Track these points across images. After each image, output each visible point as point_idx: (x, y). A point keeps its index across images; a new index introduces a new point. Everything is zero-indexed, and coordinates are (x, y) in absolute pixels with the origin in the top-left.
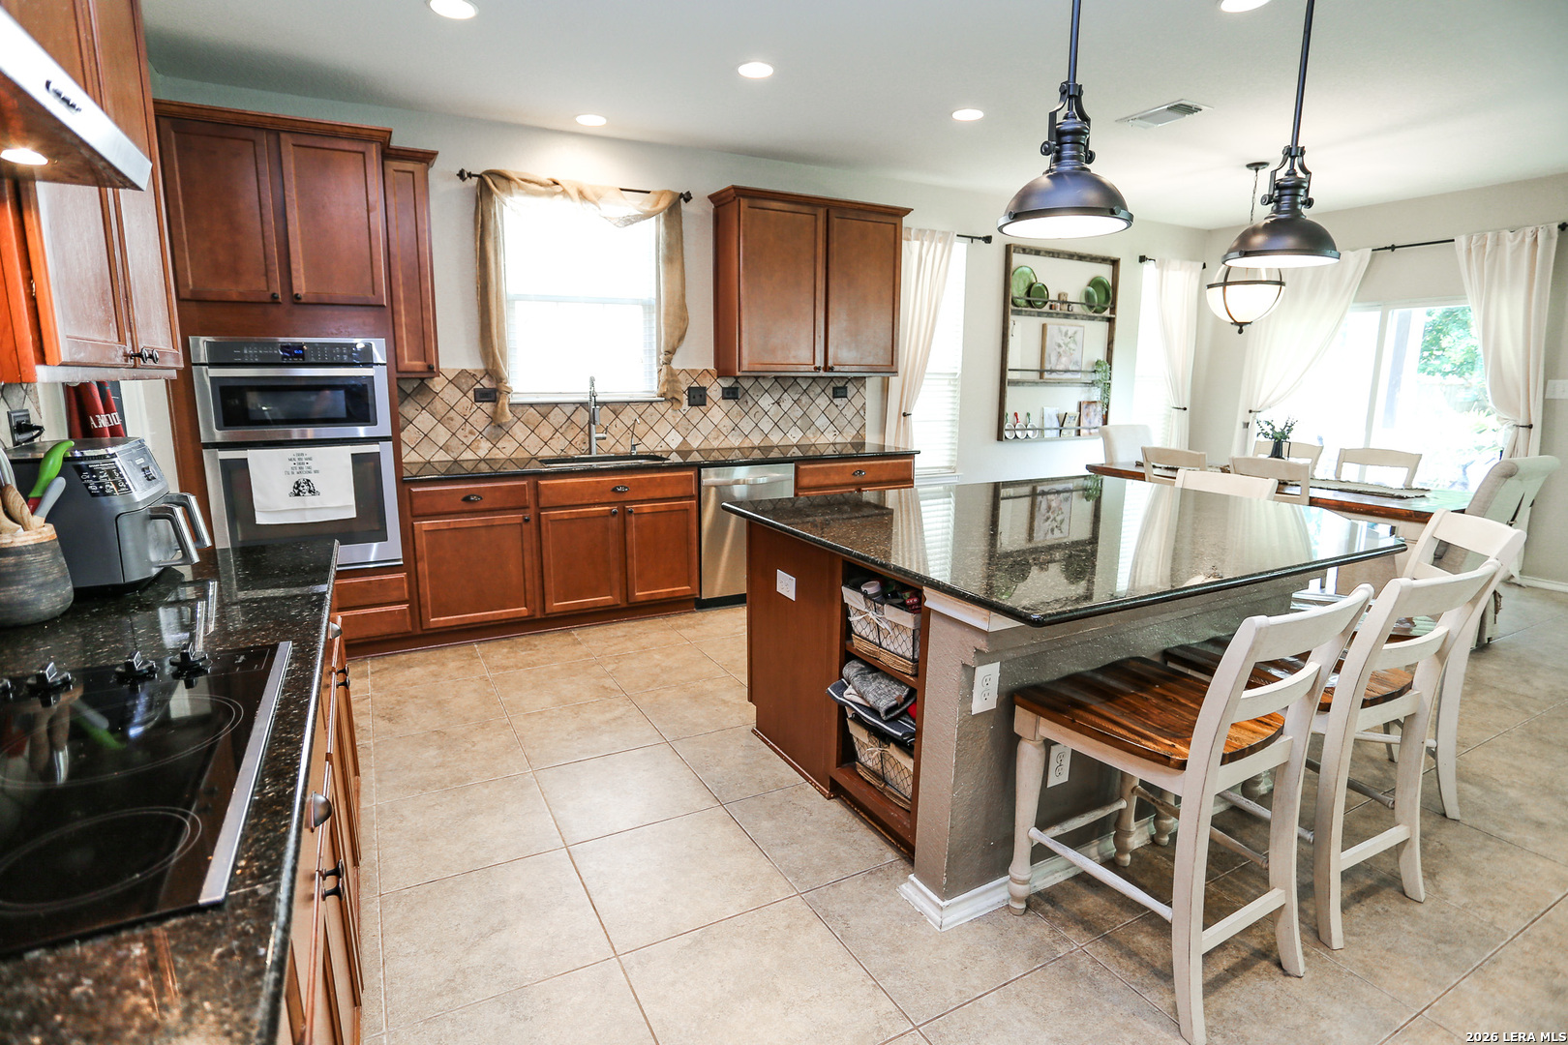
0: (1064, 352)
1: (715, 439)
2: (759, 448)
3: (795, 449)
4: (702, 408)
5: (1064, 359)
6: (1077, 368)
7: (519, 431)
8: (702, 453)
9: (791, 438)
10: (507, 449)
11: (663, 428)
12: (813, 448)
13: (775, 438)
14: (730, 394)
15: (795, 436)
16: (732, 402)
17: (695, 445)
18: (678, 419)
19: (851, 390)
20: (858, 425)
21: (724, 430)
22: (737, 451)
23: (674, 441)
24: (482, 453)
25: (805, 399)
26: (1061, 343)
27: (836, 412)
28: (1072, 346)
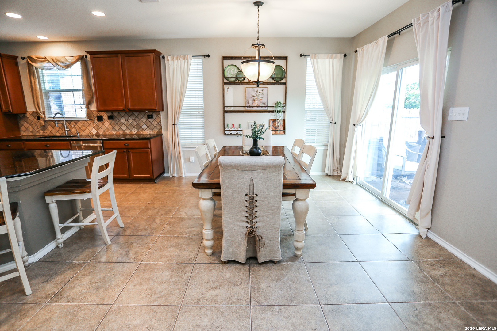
0: (257, 99)
1: (107, 132)
2: (122, 135)
3: (135, 136)
4: (102, 122)
5: (256, 102)
6: (265, 105)
7: (50, 128)
8: (104, 136)
9: (133, 132)
10: (47, 133)
11: (90, 128)
12: (142, 135)
13: (128, 132)
14: (110, 118)
15: (135, 131)
16: (111, 120)
17: (101, 133)
18: (95, 125)
19: (155, 116)
20: (159, 128)
21: (110, 129)
22: (115, 136)
23: (94, 132)
24: (41, 134)
25: (137, 119)
26: (255, 95)
27: (149, 123)
28: (261, 96)
